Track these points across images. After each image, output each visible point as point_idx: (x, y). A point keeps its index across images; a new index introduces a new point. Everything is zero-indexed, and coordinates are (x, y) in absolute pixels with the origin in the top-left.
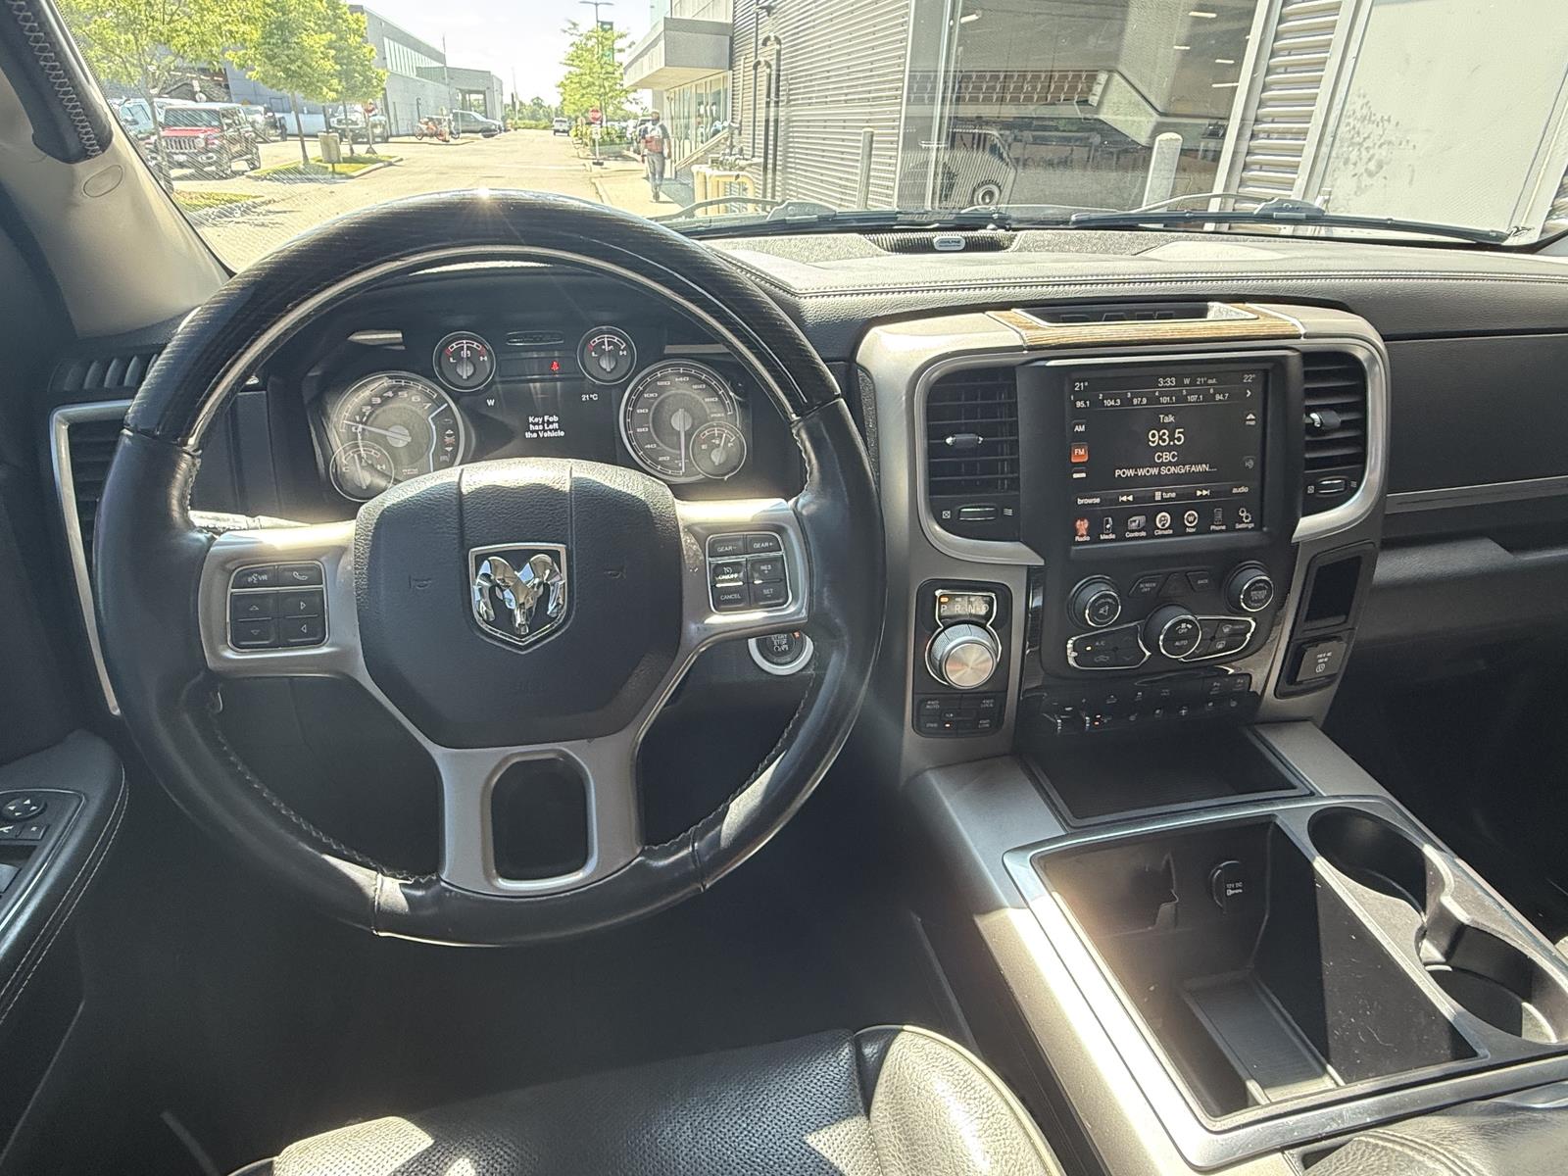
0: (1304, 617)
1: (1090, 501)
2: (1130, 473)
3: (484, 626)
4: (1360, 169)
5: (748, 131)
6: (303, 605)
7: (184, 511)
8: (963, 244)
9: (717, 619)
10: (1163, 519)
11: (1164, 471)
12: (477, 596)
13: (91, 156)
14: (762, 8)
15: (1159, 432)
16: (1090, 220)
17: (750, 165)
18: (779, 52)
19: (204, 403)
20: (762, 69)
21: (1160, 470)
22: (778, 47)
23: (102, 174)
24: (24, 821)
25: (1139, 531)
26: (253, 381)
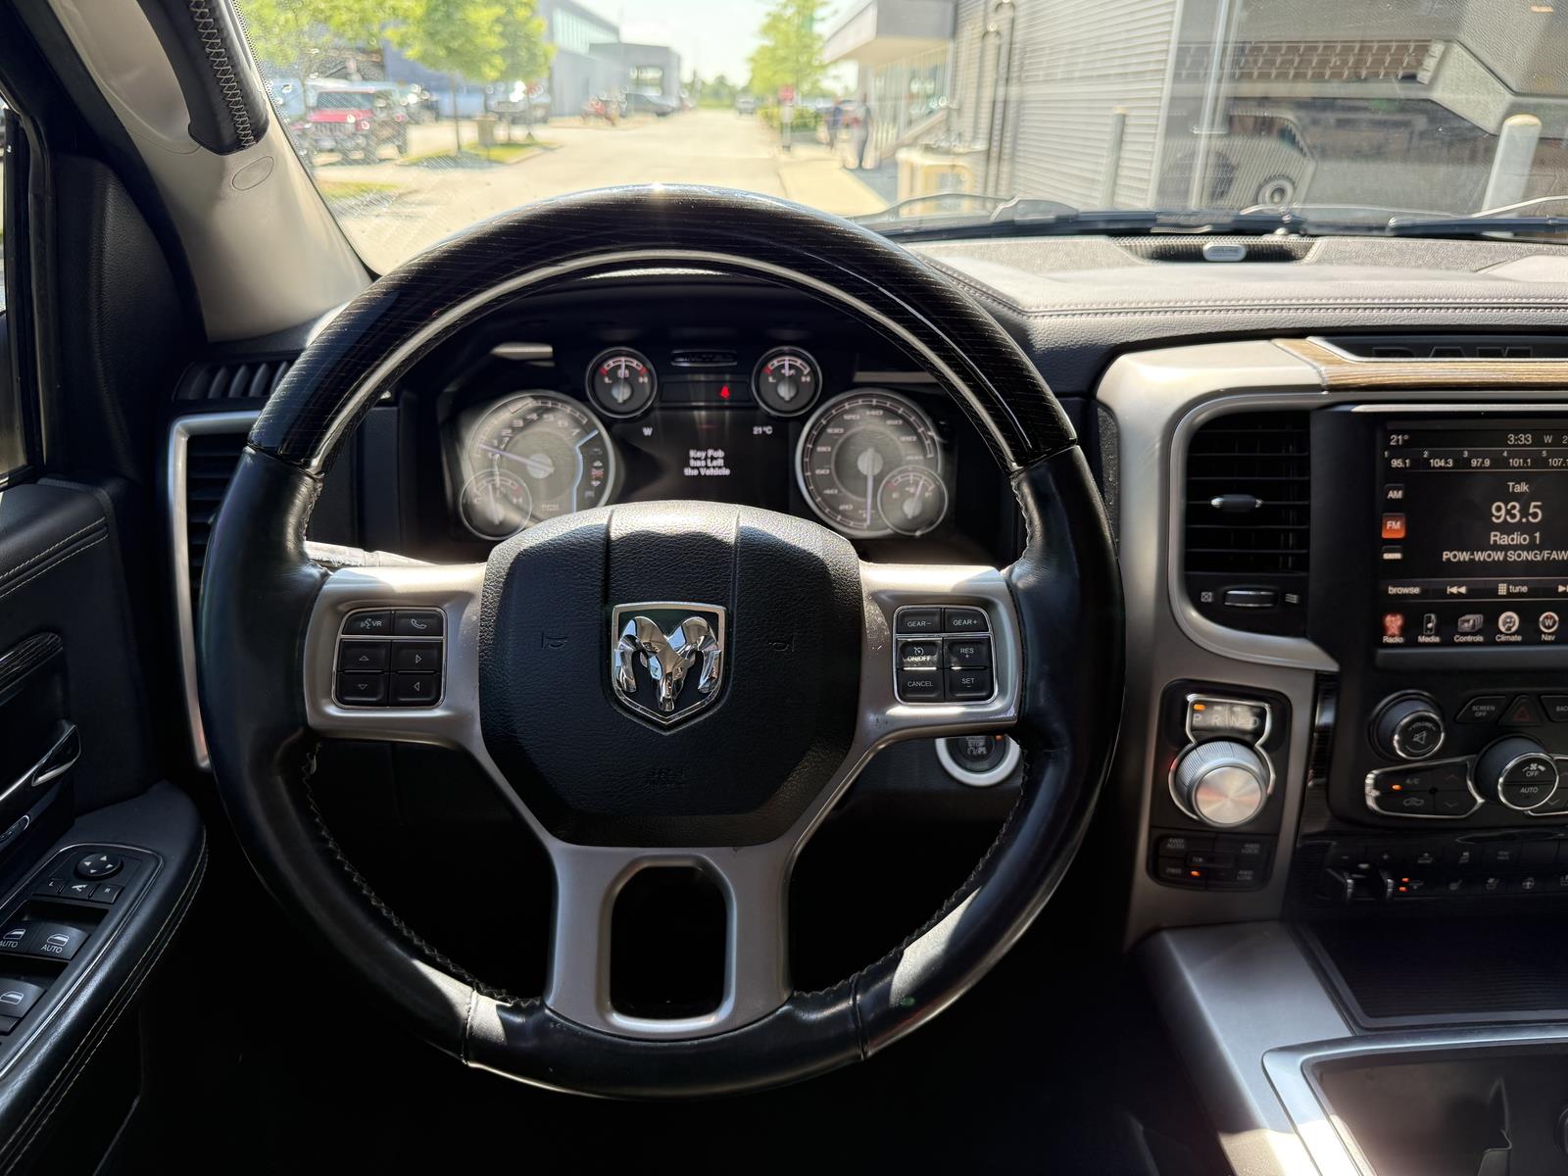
1: (1406, 590)
2: (1464, 556)
3: (623, 698)
6: (418, 659)
7: (299, 541)
8: (1242, 254)
9: (901, 711)
10: (1508, 621)
11: (1513, 556)
13: (244, 146)
15: (1506, 505)
16: (1414, 227)
19: (333, 420)
20: (988, 41)
21: (1506, 555)
23: (254, 166)
24: (97, 881)
25: (1474, 635)
26: (386, 395)
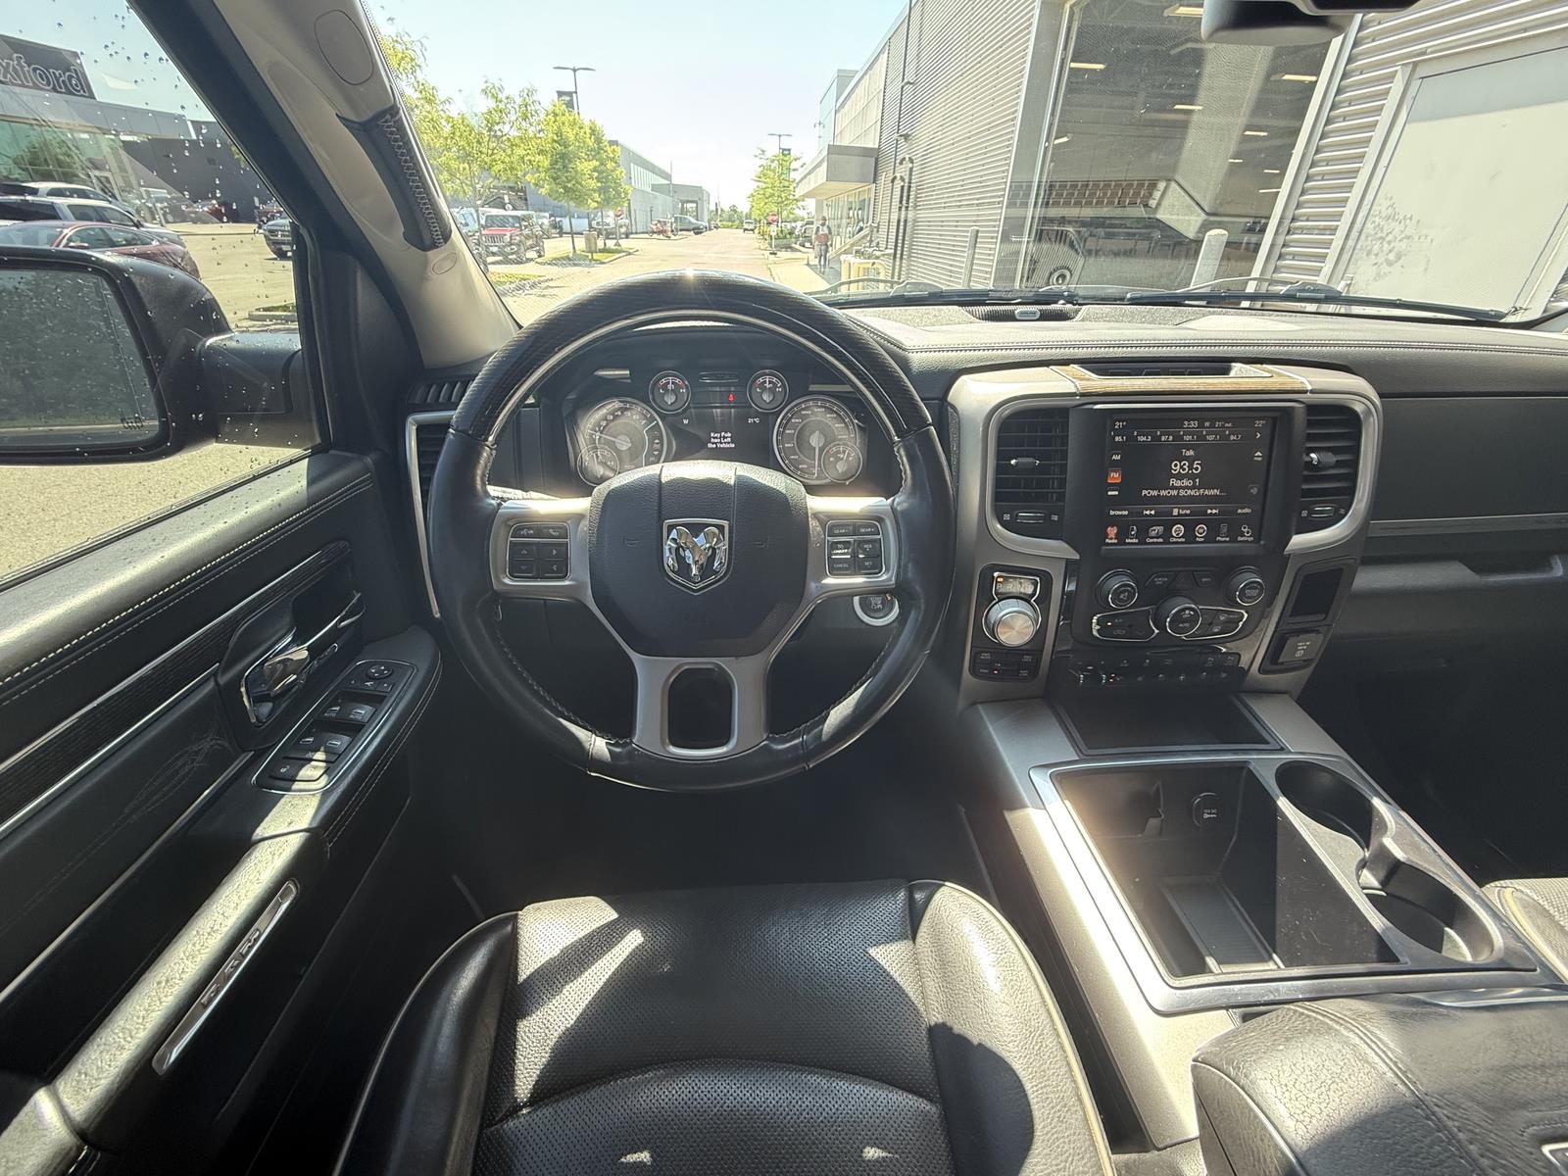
0: (1289, 613)
1: (1120, 513)
2: (1155, 493)
3: (671, 574)
4: (1383, 259)
5: (883, 229)
6: (554, 552)
7: (484, 485)
8: (1038, 316)
9: (830, 581)
10: (1178, 530)
11: (1182, 493)
12: (667, 553)
13: (438, 247)
14: (901, 136)
15: (1180, 463)
16: (1141, 298)
17: (884, 255)
18: (911, 169)
19: (500, 413)
20: (896, 182)
21: (1178, 492)
22: (911, 165)
23: (444, 259)
24: (379, 680)
25: (1157, 538)
26: (531, 400)
